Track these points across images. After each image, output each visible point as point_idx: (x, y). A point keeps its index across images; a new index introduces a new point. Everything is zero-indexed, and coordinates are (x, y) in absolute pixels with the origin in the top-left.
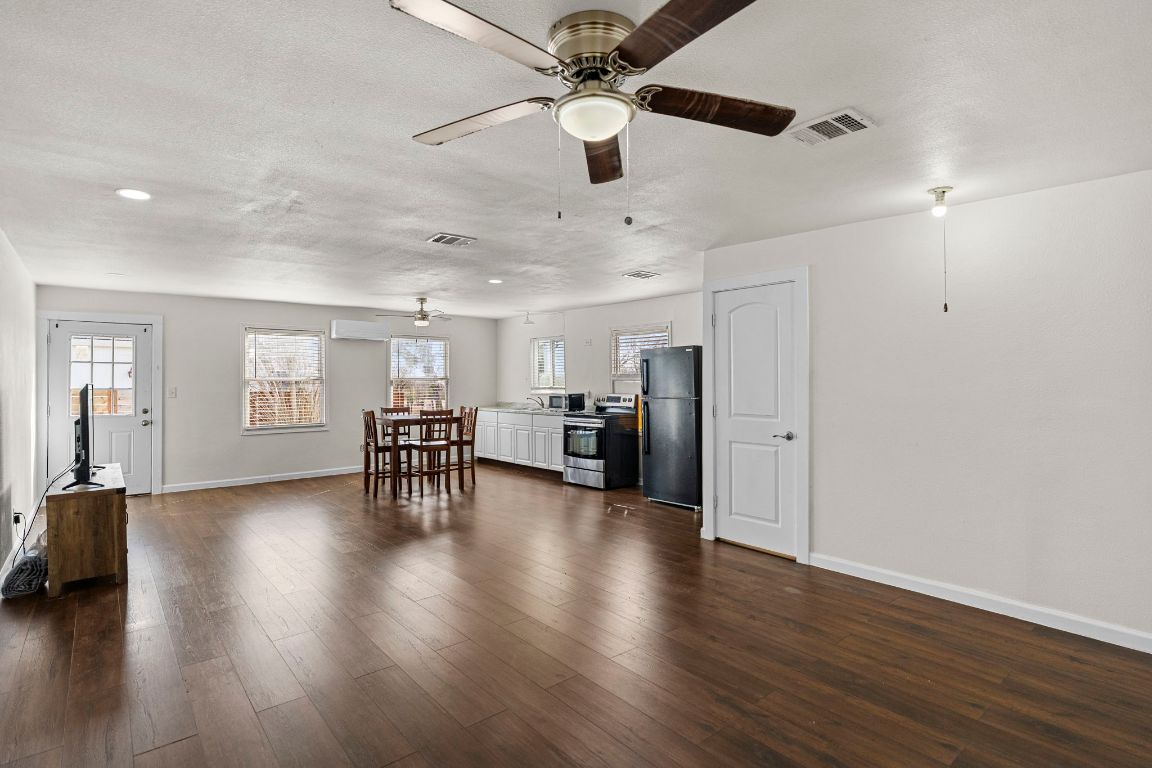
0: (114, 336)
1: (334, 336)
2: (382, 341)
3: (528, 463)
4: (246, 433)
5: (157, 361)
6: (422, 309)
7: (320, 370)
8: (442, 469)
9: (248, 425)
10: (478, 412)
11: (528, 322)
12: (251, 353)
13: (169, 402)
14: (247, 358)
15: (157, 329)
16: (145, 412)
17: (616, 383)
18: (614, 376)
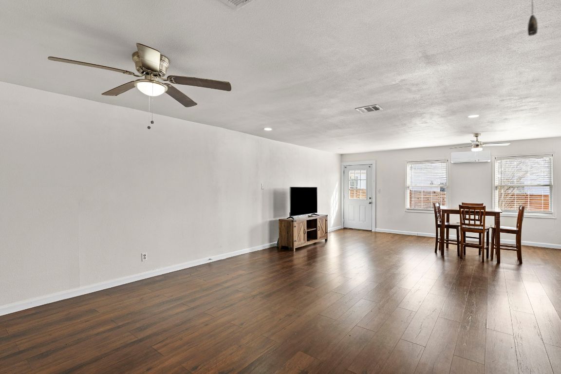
0: (361, 169)
1: (452, 162)
4: (407, 211)
5: (374, 178)
7: (446, 181)
9: (408, 206)
13: (378, 195)
15: (374, 166)
16: (370, 198)
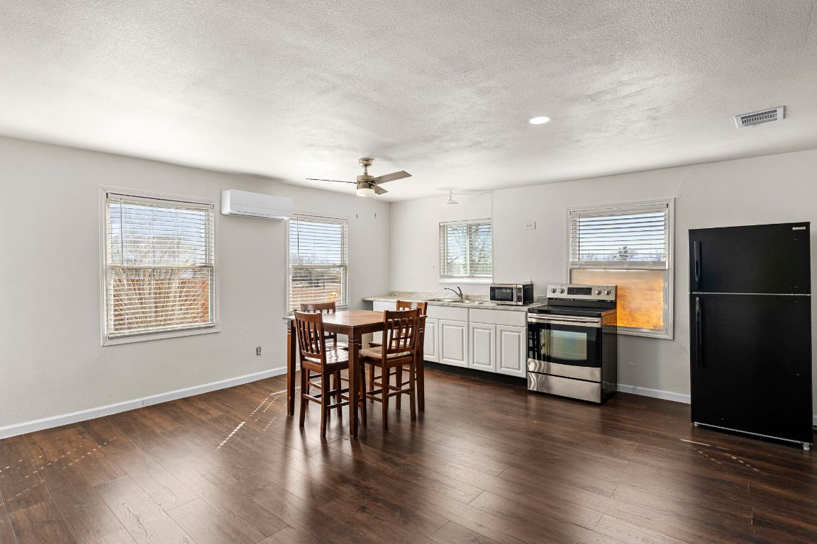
1: (227, 210)
2: (280, 221)
3: (463, 364)
4: (109, 342)
6: (366, 174)
7: (207, 253)
8: (404, 388)
9: (112, 331)
10: (428, 306)
11: (452, 202)
12: (115, 229)
14: (109, 236)
17: (574, 272)
18: (573, 263)
